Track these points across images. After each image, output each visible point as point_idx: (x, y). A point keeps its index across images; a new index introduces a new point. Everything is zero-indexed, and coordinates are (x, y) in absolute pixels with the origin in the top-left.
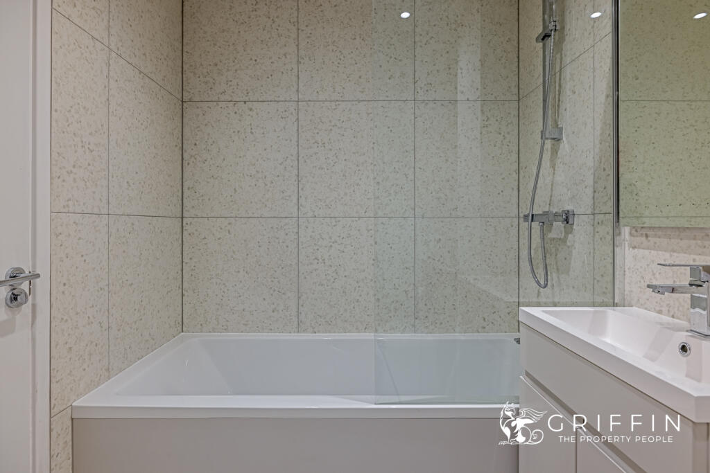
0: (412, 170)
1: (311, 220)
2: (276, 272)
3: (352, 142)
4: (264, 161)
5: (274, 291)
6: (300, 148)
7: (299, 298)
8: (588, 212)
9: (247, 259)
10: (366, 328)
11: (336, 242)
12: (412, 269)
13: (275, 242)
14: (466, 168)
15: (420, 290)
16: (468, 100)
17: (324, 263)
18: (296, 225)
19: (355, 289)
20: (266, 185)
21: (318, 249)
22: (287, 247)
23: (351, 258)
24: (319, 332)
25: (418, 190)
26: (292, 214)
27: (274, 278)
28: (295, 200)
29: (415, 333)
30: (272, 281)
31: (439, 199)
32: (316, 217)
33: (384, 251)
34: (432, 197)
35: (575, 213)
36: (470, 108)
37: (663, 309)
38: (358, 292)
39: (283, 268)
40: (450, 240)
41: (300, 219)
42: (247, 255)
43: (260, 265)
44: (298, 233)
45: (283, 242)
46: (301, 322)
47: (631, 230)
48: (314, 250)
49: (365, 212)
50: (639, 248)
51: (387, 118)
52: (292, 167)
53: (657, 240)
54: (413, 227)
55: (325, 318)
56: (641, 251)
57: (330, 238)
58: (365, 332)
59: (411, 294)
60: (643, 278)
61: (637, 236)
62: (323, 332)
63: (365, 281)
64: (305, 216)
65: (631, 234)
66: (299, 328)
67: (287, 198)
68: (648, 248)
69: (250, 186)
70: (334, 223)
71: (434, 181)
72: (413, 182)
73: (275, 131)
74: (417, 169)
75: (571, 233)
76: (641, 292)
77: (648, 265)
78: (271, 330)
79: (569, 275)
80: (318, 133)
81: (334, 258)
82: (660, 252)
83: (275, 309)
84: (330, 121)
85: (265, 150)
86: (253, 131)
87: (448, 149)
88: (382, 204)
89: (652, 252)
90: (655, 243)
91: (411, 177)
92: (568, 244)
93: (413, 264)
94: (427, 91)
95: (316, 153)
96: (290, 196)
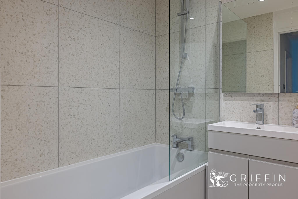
0: (119, 62)
1: (67, 89)
2: (42, 126)
3: (90, 41)
4: (34, 43)
5: (41, 140)
6: (60, 39)
7: (59, 143)
8: (202, 88)
9: (19, 119)
10: (98, 154)
11: (82, 103)
12: (119, 117)
13: (41, 104)
14: (139, 65)
15: (122, 128)
16: (140, 31)
17: (75, 117)
18: (57, 91)
19: (92, 132)
20: (35, 62)
21: (71, 109)
22: (51, 107)
23: (90, 113)
24: (72, 163)
25: (121, 74)
26: (54, 84)
27: (41, 131)
28: (56, 75)
29: (120, 152)
30: (40, 134)
31: (129, 79)
32: (69, 87)
33: (106, 108)
34: (127, 78)
35: (195, 88)
36: (140, 35)
37: (238, 120)
38: (94, 134)
39: (47, 123)
40: (133, 101)
41: (59, 88)
42: (19, 115)
43: (30, 123)
44: (58, 98)
45: (48, 105)
46: (60, 159)
47: (224, 94)
48: (69, 109)
49: (97, 85)
50: (228, 100)
51: (108, 31)
52: (54, 51)
53: (236, 97)
54: (119, 94)
55: (75, 154)
56: (229, 101)
57: (78, 101)
58: (97, 157)
59: (118, 131)
60: (229, 110)
61: (227, 96)
62: (75, 163)
63: (97, 126)
64: (63, 86)
65: (224, 96)
66: (59, 163)
67: (51, 73)
68: (232, 100)
69: (21, 61)
70: (80, 92)
71: (127, 70)
72: (119, 69)
73: (42, 22)
74: (121, 63)
75: (192, 96)
76: (229, 115)
77: (232, 106)
78: (39, 170)
79: (191, 113)
80: (71, 31)
81: (81, 113)
82: (237, 101)
83: (42, 154)
84: (78, 25)
85: (34, 35)
86: (24, 18)
87: (133, 54)
88: (105, 81)
89: (234, 101)
90: (235, 98)
91: (118, 67)
92: (191, 100)
93: (119, 115)
94: (125, 21)
95: (70, 45)
96: (52, 72)
